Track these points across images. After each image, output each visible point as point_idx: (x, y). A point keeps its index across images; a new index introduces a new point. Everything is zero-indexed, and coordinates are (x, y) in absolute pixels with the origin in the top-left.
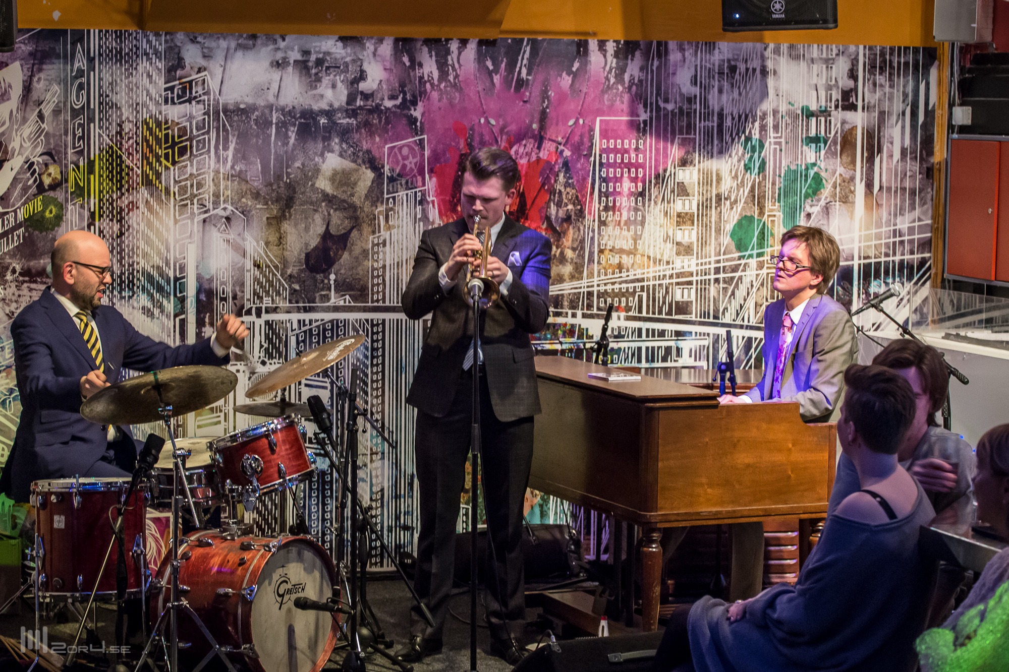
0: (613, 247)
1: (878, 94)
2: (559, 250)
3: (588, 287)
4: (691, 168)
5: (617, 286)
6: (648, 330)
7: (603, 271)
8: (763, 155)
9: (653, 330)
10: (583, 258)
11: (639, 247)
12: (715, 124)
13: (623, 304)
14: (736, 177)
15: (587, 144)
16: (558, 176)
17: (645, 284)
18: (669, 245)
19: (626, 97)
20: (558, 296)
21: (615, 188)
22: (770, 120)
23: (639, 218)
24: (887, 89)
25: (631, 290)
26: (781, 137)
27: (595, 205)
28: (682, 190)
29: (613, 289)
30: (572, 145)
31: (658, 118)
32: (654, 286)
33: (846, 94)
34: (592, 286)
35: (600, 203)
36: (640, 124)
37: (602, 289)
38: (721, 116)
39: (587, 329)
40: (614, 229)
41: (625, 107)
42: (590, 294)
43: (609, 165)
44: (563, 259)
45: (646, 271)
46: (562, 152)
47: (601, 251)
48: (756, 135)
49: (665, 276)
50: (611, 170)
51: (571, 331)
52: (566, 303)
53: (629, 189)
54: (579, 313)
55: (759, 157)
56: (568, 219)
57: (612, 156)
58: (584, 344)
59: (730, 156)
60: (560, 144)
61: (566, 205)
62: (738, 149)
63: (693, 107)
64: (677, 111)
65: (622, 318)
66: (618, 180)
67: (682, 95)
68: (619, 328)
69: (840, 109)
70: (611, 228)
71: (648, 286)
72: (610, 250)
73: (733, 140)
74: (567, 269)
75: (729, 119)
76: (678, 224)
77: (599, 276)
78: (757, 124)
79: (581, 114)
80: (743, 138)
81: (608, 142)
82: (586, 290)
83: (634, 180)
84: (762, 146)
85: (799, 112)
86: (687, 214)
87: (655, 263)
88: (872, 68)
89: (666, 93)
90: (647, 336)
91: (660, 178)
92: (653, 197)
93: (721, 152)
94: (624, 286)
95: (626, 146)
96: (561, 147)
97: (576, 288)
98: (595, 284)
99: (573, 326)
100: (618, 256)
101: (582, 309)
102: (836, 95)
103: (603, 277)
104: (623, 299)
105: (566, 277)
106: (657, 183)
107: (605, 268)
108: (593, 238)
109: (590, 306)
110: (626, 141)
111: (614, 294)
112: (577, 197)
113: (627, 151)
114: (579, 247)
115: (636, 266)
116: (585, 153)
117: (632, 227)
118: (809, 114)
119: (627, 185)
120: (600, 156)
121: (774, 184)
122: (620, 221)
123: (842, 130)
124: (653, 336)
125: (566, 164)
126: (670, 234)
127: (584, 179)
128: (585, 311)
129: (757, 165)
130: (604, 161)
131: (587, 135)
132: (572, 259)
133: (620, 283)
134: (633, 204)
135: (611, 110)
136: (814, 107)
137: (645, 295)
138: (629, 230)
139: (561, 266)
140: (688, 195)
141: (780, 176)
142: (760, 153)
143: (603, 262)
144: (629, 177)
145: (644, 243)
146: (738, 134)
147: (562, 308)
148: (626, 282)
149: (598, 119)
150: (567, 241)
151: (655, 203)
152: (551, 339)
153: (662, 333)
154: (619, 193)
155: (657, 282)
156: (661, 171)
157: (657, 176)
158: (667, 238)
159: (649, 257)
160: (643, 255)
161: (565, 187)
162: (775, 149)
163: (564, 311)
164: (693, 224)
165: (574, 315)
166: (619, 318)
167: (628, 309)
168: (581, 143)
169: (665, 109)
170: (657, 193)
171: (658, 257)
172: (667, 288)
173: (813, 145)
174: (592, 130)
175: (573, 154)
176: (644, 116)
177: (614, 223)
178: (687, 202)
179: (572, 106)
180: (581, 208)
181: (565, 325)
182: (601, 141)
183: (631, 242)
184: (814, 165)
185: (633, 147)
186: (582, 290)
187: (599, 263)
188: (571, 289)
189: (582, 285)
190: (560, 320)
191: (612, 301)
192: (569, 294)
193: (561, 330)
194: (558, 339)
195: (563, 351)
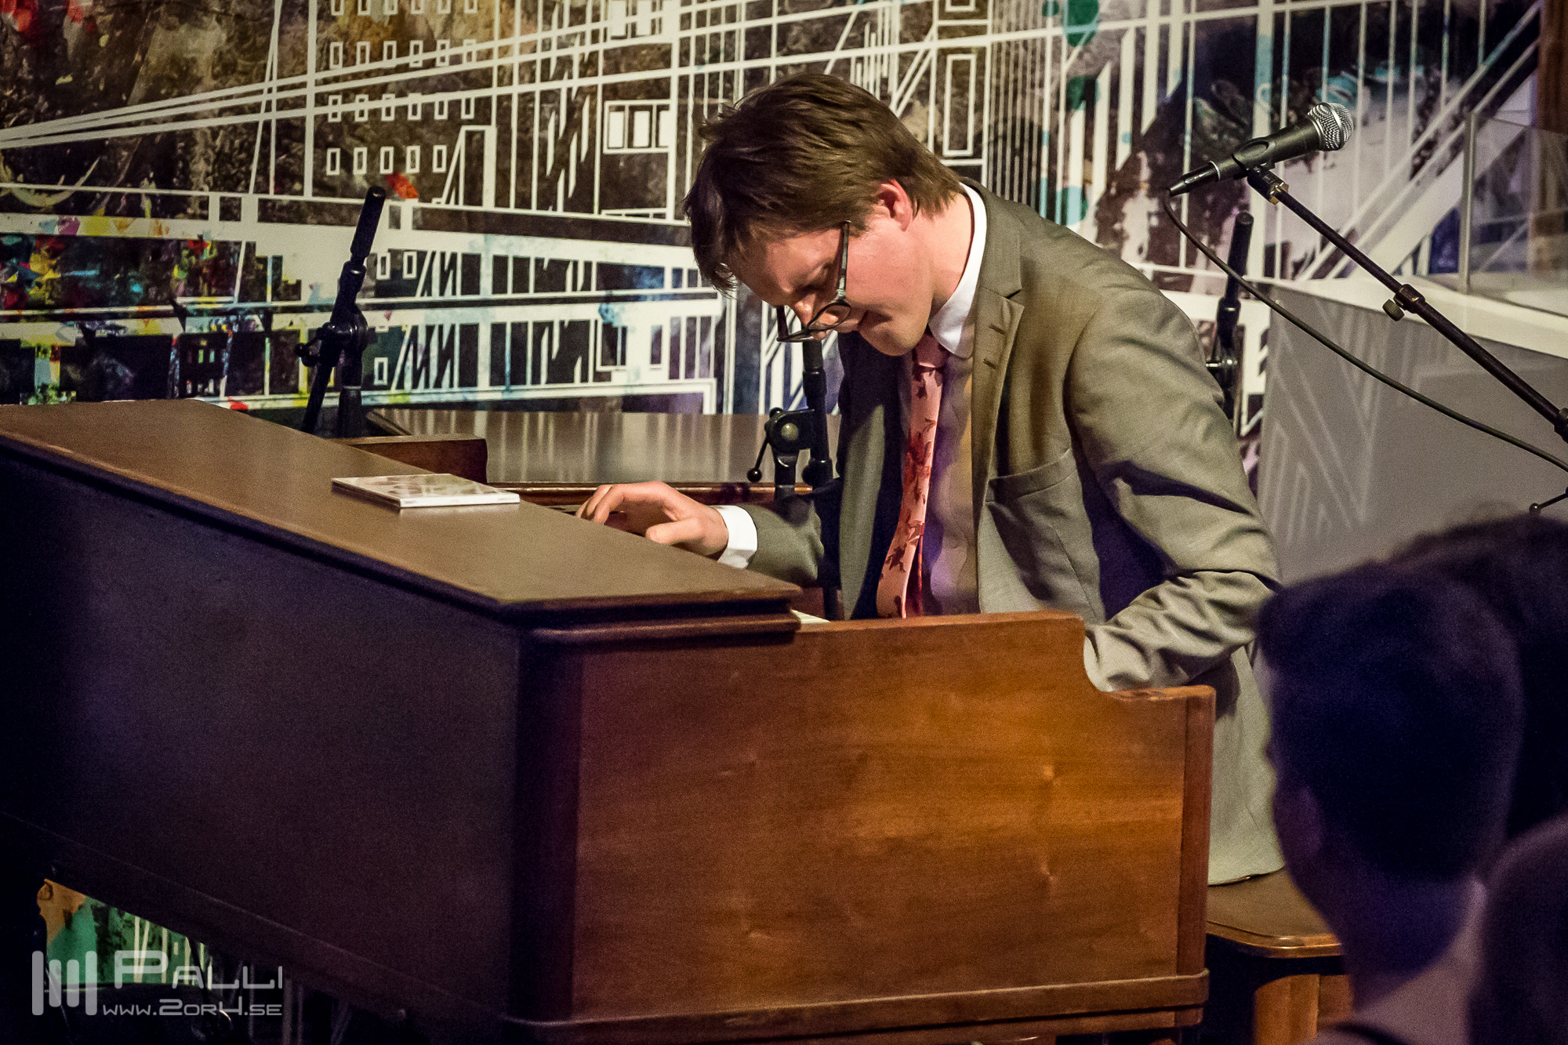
3: (283, 105)
5: (390, 101)
6: (500, 262)
7: (338, 45)
9: (521, 263)
13: (411, 170)
17: (494, 92)
20: (172, 139)
25: (441, 118)
29: (375, 115)
32: (526, 98)
34: (300, 103)
37: (335, 110)
39: (278, 261)
42: (290, 132)
45: (496, 44)
49: (565, 64)
51: (217, 270)
52: (200, 166)
54: (250, 202)
58: (268, 315)
65: (407, 219)
68: (399, 256)
71: (505, 99)
74: (207, 41)
77: (324, 64)
82: (275, 115)
90: (499, 286)
94: (415, 99)
97: (238, 110)
98: (310, 94)
99: (225, 249)
101: (261, 188)
103: (338, 69)
104: (414, 151)
105: (204, 69)
107: (345, 36)
109: (288, 178)
111: (378, 133)
115: (459, 29)
124: (521, 285)
128: (271, 196)
133: (403, 91)
137: (491, 133)
139: (183, 31)
143: (340, 14)
147: (187, 184)
148: (423, 86)
152: (144, 300)
153: (553, 275)
155: (538, 88)
163: (193, 194)
165: (230, 212)
166: (400, 223)
167: (428, 186)
172: (573, 109)
181: (198, 245)
186: (261, 117)
187: (324, 16)
188: (222, 112)
189: (263, 99)
190: (180, 229)
191: (373, 156)
192: (214, 132)
193: (181, 268)
194: (171, 301)
195: (188, 343)
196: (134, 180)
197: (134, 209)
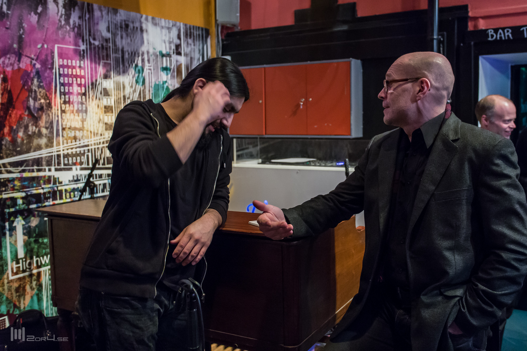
0: (71, 126)
1: (189, 49)
2: (37, 129)
3: (57, 151)
4: (110, 80)
5: (74, 150)
7: (65, 141)
8: (143, 75)
10: (53, 133)
11: (85, 126)
12: (120, 56)
13: (79, 161)
14: (132, 87)
15: (50, 61)
16: (33, 80)
17: (90, 148)
18: (101, 125)
19: (72, 34)
20: (39, 158)
21: (69, 90)
22: (146, 57)
23: (84, 109)
24: (193, 46)
25: (82, 152)
26: (151, 66)
27: (57, 101)
28: (106, 93)
29: (72, 152)
30: (41, 61)
31: (90, 49)
32: (95, 149)
33: (178, 47)
34: (60, 151)
35: (61, 99)
36: (80, 52)
37: (66, 152)
38: (123, 51)
39: (58, 178)
40: (70, 115)
41: (71, 40)
42: (59, 156)
43: (65, 76)
44: (40, 135)
45: (90, 140)
46: (35, 64)
47: (64, 129)
48: (140, 64)
49: (100, 143)
50: (66, 79)
51: (48, 180)
52: (44, 163)
53: (77, 91)
54: (53, 168)
55: (142, 76)
56: (41, 109)
57: (66, 70)
58: (57, 187)
59: (129, 75)
60: (33, 59)
61: (40, 100)
62: (132, 71)
63: (109, 45)
64: (100, 46)
66: (70, 85)
67: (102, 37)
68: (77, 175)
69: (175, 54)
70: (68, 115)
71: (92, 149)
72: (69, 128)
73: (129, 66)
74: (43, 141)
75: (127, 54)
76: (105, 112)
77: (63, 144)
78: (140, 58)
79: (45, 41)
80: (134, 65)
81: (63, 61)
82: (56, 153)
83: (80, 85)
84: (143, 70)
85: (158, 54)
86: (109, 106)
87: (94, 135)
88: (186, 35)
89: (94, 35)
91: (94, 85)
92: (91, 96)
93: (124, 72)
94: (78, 150)
95: (74, 64)
96: (34, 62)
97: (50, 153)
98: (61, 149)
99: (50, 177)
100: (73, 132)
101: (55, 166)
102: (173, 47)
103: (65, 145)
104: (78, 158)
105: (43, 146)
106: (92, 88)
107: (66, 139)
108: (58, 121)
109: (59, 164)
110: (74, 61)
111: (73, 155)
112: (46, 95)
113: (74, 67)
114: (50, 126)
115: (84, 138)
116: (49, 66)
117: (80, 114)
118: (163, 56)
119: (76, 89)
120: (59, 69)
121: (149, 91)
122: (73, 111)
123: (177, 65)
124: (96, 178)
125: (38, 73)
126: (102, 118)
127: (50, 83)
128: (57, 167)
129: (141, 80)
130: (62, 72)
131: (50, 55)
132: (46, 134)
133: (76, 148)
134: (80, 100)
135: (63, 41)
136: (164, 52)
137: (90, 154)
138: (78, 116)
139: (39, 139)
140: (109, 95)
141: (152, 87)
142: (142, 74)
143: (65, 135)
144: (77, 83)
145: (87, 124)
146: (131, 62)
147: (42, 166)
148: (79, 147)
149: (56, 46)
150: (42, 123)
151: (92, 100)
152: (36, 187)
153: (101, 176)
154: (72, 93)
155: (96, 147)
156: (94, 81)
157: (92, 84)
158: (100, 121)
159: (91, 132)
160: (87, 131)
161: (39, 88)
162: (149, 73)
163: (43, 168)
164: (112, 112)
165: (50, 170)
166: (77, 169)
167: (81, 163)
168: (46, 60)
169: (94, 44)
170: (93, 94)
171: (96, 132)
172: (102, 150)
173: (165, 72)
174: (53, 52)
175: (42, 66)
176: (83, 47)
177: (70, 112)
178: (109, 100)
179: (39, 35)
180: (50, 102)
181: (45, 177)
182: (59, 59)
183: (80, 123)
184: (166, 82)
185: (78, 65)
186: (53, 154)
187: (63, 136)
188: (47, 153)
189: (53, 151)
190: (41, 174)
191: (72, 159)
192: (46, 157)
193: (42, 180)
194: (41, 186)
195: (44, 194)
196: (33, 166)
197: (33, 171)
